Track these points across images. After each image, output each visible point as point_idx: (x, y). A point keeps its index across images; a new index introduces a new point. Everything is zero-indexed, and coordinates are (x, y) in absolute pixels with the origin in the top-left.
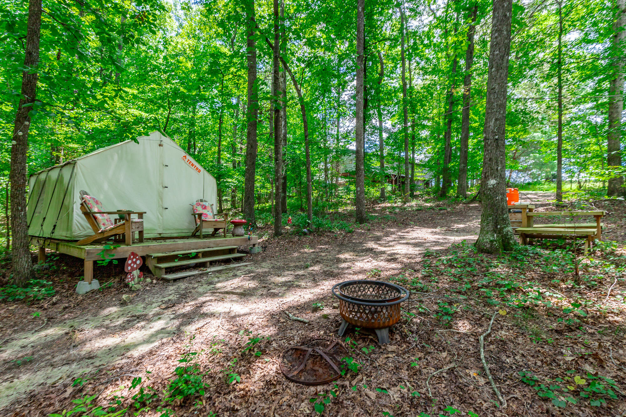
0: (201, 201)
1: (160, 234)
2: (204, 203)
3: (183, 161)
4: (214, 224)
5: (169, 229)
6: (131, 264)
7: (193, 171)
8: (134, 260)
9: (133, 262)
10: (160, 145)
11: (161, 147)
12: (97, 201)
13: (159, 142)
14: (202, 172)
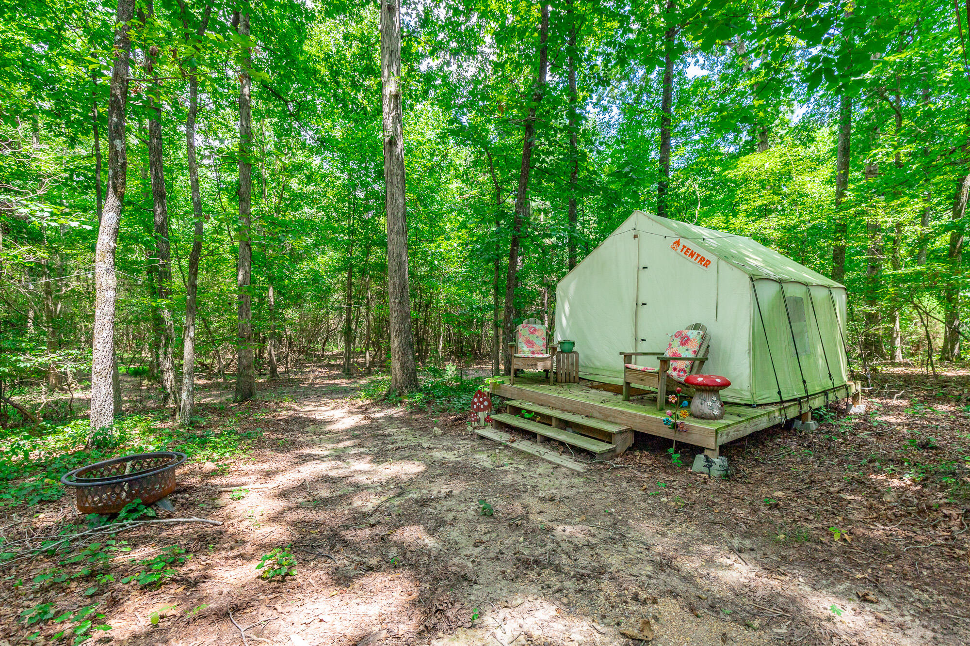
2: (690, 332)
3: (673, 252)
4: (640, 377)
6: (477, 402)
7: (693, 266)
8: (481, 399)
10: (635, 236)
11: (637, 239)
12: (535, 330)
13: (632, 233)
14: (713, 266)
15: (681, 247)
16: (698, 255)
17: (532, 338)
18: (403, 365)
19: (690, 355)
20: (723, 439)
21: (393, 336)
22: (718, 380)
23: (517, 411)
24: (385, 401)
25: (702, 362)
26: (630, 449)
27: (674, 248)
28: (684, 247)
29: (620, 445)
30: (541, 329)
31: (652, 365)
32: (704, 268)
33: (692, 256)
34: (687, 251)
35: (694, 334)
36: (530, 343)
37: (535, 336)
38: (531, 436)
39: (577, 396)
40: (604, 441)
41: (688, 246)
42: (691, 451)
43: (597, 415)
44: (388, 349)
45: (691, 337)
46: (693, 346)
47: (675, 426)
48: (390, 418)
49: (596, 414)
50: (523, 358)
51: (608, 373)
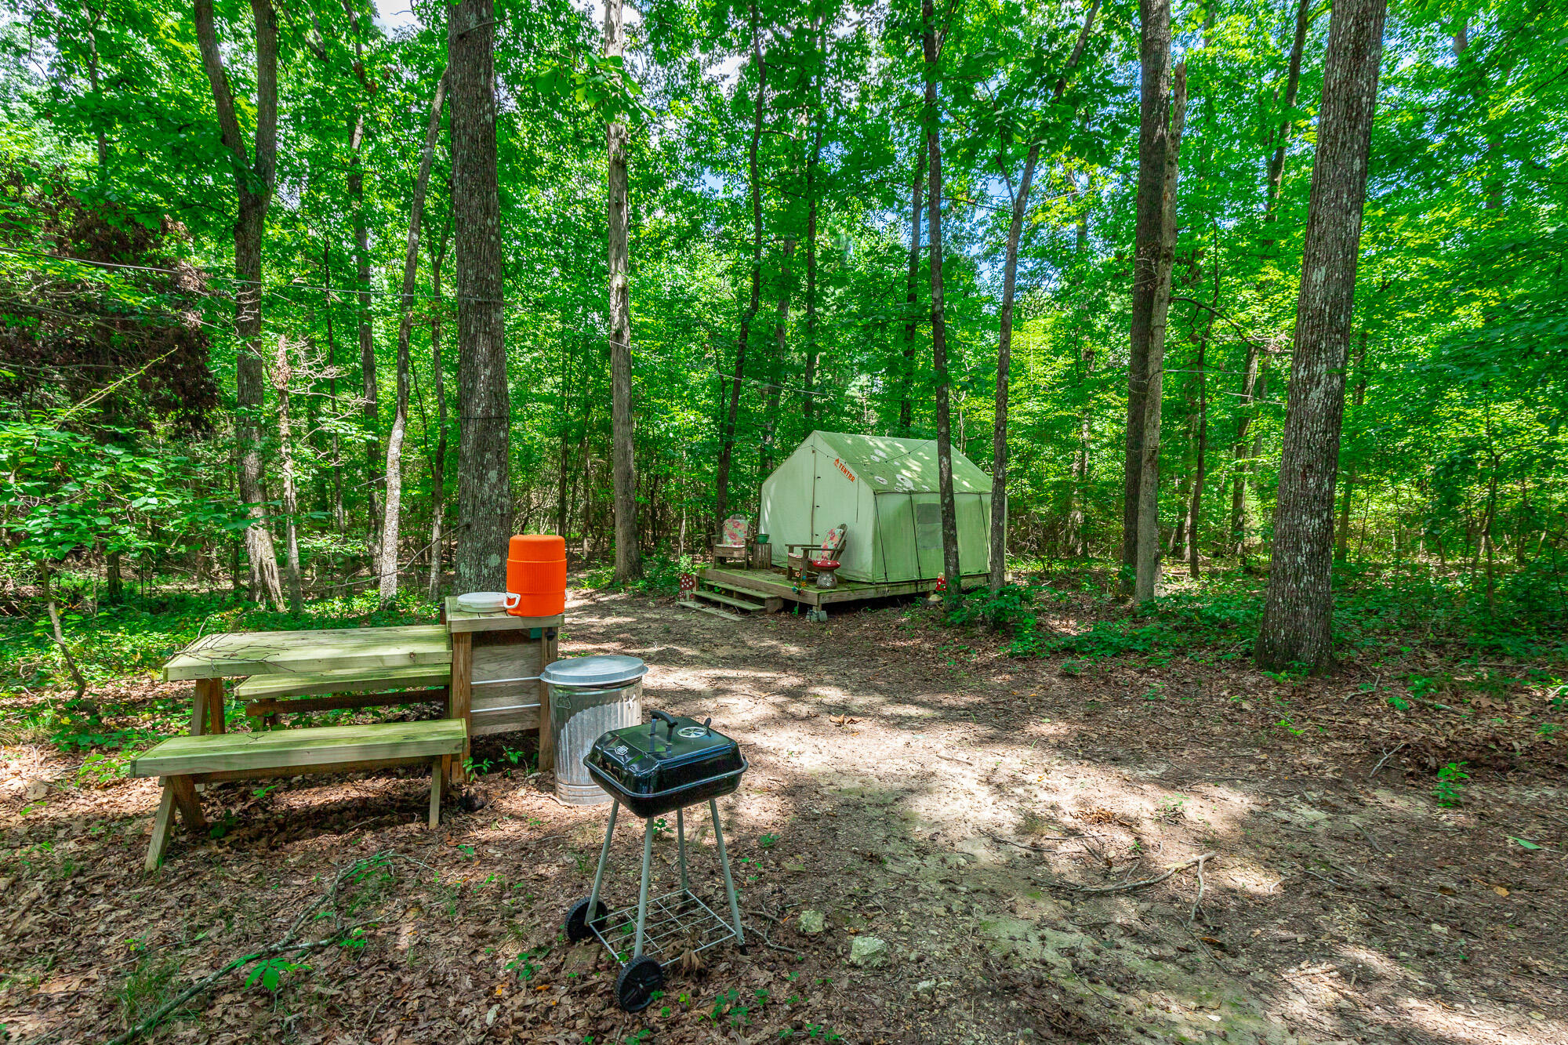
3: (835, 468)
7: (846, 482)
10: (813, 452)
12: (739, 524)
13: (811, 448)
14: (855, 482)
15: (839, 464)
16: (848, 473)
17: (736, 531)
18: (627, 554)
19: (831, 547)
20: (826, 600)
21: (618, 524)
23: (711, 588)
24: (610, 588)
25: (840, 552)
26: (779, 611)
27: (835, 465)
28: (841, 464)
29: (771, 607)
30: (744, 523)
31: (798, 553)
32: (851, 482)
33: (845, 473)
34: (842, 468)
35: (838, 532)
36: (733, 536)
37: (738, 529)
38: (717, 604)
39: (759, 577)
40: (759, 604)
42: (805, 608)
44: (613, 537)
45: (836, 534)
46: (836, 540)
47: (799, 593)
48: (614, 601)
50: (726, 547)
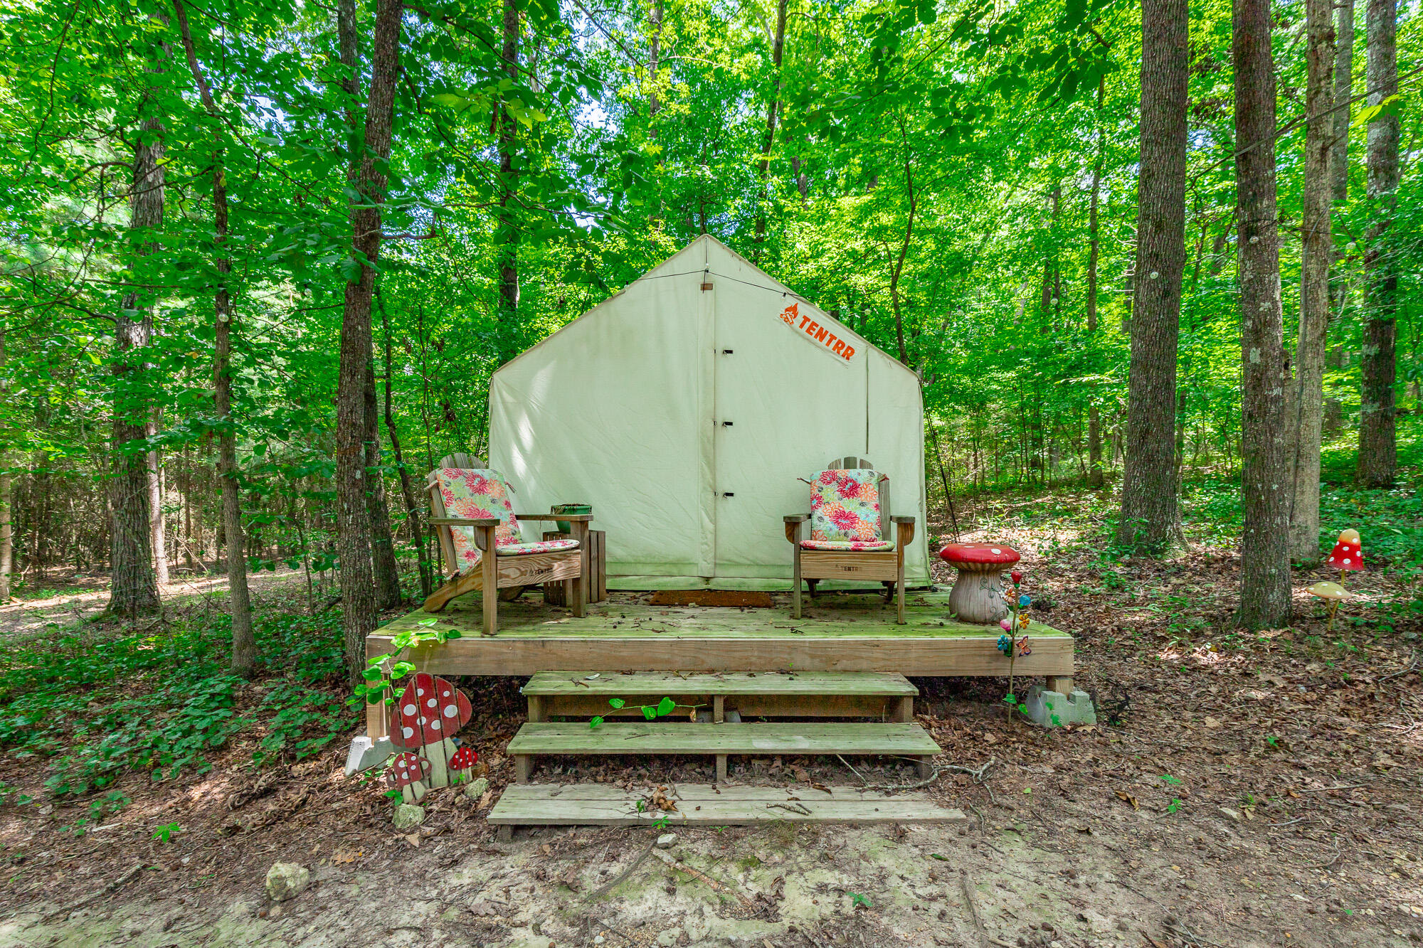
0: (849, 463)
1: (707, 579)
2: (852, 473)
3: (785, 327)
4: (847, 562)
5: (738, 564)
6: (415, 717)
7: (822, 356)
8: (432, 703)
9: (424, 710)
10: (706, 287)
11: (707, 292)
12: (483, 482)
13: (700, 278)
14: (858, 357)
15: (800, 319)
16: (833, 337)
17: (483, 503)
22: (997, 551)
27: (786, 320)
28: (806, 319)
32: (844, 360)
33: (821, 339)
34: (811, 328)
37: (488, 498)
40: (866, 720)
41: (813, 319)
43: (807, 662)
45: (860, 481)
49: (800, 661)
50: (522, 555)
51: (648, 570)
